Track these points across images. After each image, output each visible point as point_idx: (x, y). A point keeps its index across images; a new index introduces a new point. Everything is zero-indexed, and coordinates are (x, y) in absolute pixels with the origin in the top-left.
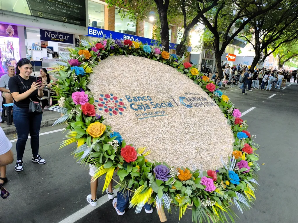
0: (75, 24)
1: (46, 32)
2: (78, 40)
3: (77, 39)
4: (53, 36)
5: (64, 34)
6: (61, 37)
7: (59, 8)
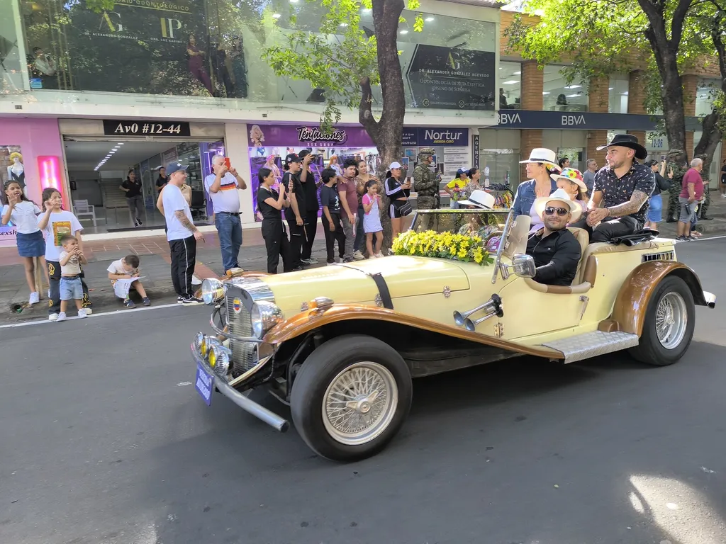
0: (477, 108)
1: (427, 131)
2: (477, 138)
3: (475, 136)
4: (436, 136)
5: (453, 130)
6: (449, 136)
7: (454, 86)
